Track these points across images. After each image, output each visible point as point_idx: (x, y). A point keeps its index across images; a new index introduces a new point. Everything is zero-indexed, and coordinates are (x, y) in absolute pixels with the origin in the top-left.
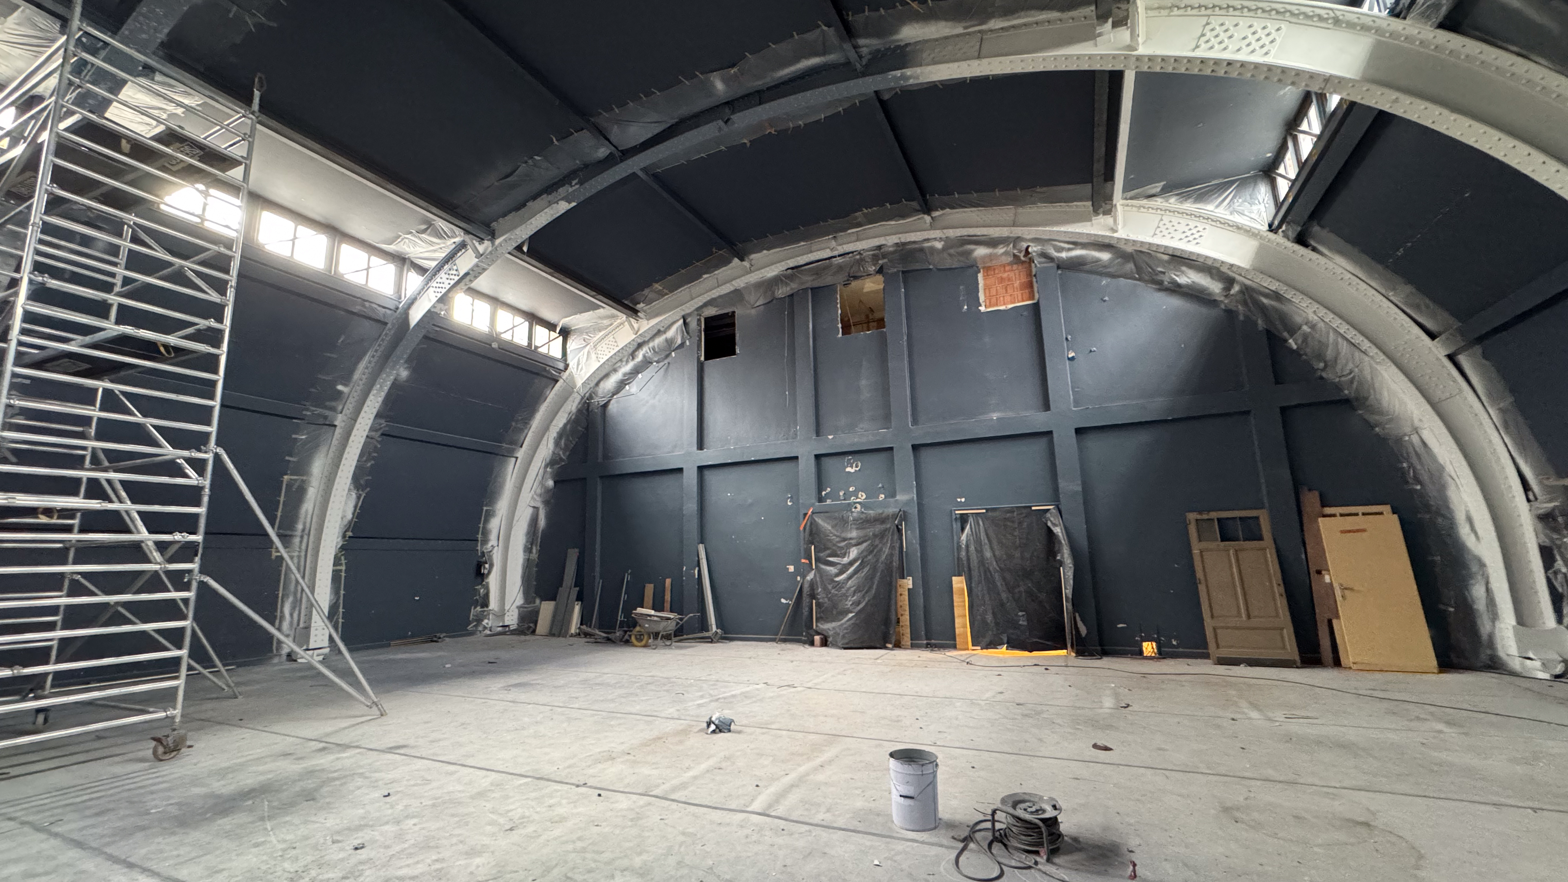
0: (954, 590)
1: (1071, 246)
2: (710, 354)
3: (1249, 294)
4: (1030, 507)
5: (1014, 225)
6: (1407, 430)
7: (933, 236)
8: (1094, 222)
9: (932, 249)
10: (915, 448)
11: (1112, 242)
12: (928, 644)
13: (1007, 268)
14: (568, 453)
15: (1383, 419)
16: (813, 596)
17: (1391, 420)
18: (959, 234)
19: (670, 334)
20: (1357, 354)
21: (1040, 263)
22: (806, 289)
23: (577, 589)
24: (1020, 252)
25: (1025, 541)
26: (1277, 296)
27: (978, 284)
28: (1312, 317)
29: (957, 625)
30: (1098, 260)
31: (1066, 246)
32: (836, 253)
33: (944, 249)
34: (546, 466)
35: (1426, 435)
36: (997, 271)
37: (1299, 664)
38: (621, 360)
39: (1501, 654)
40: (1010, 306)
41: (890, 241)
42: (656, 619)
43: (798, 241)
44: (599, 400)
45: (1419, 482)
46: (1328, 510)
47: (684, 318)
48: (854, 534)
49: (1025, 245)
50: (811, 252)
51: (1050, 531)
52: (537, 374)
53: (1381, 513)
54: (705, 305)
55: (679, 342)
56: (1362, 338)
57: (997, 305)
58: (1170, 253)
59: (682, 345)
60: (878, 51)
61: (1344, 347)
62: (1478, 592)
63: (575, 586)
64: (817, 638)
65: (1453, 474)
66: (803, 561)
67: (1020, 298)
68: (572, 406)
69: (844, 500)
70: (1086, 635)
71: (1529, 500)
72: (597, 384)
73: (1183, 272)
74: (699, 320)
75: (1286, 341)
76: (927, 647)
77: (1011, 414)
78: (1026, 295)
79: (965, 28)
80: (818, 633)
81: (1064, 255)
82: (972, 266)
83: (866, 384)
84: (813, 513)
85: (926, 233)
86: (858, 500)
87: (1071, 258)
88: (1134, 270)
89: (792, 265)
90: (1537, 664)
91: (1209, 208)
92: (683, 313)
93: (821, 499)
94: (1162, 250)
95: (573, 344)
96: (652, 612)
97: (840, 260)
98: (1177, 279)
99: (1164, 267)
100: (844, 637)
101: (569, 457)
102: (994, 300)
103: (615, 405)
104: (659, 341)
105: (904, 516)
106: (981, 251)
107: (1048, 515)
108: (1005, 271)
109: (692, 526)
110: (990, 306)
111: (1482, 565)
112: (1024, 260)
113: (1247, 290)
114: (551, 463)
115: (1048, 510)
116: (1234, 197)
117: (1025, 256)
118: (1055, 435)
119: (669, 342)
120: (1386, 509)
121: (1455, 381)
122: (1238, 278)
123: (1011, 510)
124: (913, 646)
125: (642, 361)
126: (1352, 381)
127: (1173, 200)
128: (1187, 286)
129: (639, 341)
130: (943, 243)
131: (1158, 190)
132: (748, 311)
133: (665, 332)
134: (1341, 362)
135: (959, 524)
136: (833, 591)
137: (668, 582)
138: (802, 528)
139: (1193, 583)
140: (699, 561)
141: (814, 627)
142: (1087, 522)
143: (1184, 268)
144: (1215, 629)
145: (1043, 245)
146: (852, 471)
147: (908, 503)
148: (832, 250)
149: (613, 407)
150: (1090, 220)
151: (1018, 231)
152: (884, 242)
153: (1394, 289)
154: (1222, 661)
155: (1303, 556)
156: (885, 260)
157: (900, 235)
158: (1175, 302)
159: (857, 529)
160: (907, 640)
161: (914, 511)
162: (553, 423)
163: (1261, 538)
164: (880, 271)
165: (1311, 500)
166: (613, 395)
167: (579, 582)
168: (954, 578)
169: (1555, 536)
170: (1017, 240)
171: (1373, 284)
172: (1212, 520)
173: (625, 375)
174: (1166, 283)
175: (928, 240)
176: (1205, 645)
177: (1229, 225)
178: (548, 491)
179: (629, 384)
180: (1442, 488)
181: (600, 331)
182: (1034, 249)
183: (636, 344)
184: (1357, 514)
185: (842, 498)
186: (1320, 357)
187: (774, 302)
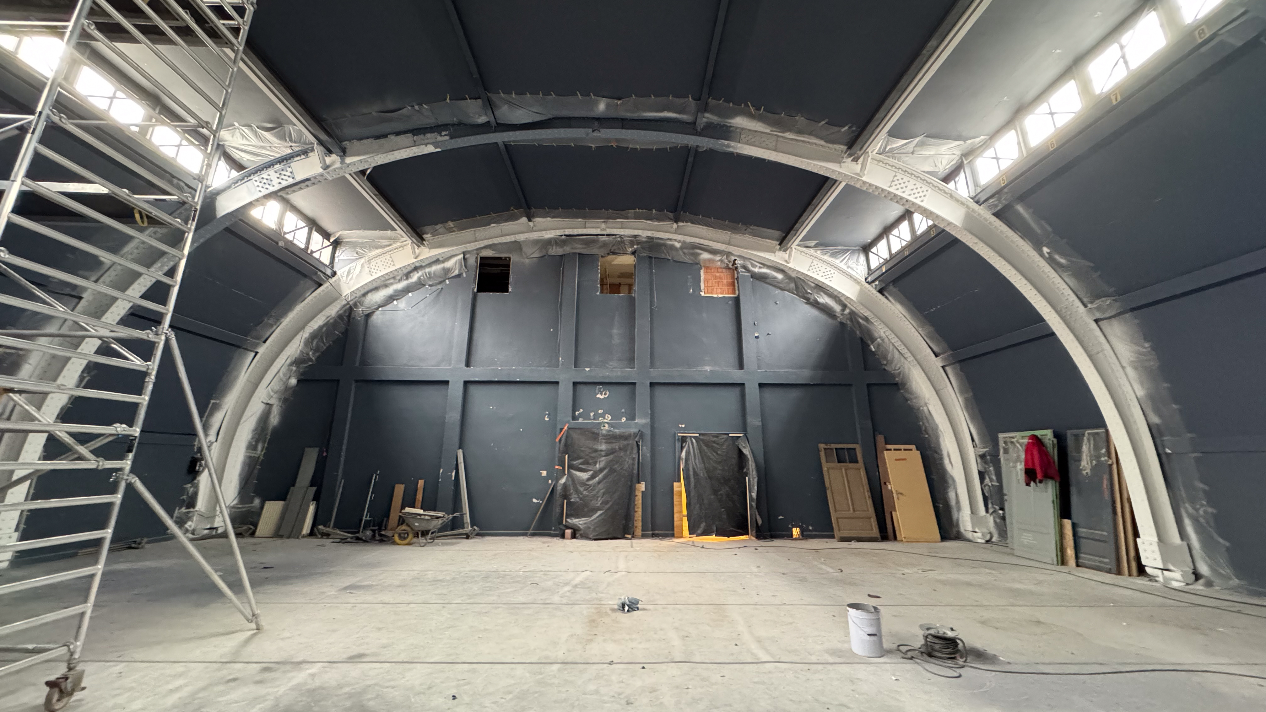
0: (675, 493)
1: (761, 266)
2: (482, 288)
3: (853, 315)
4: (728, 434)
5: (729, 244)
6: (922, 403)
7: (675, 238)
8: (776, 254)
9: (672, 247)
10: (652, 384)
11: (785, 269)
12: (653, 534)
13: (720, 270)
14: (317, 354)
15: (912, 397)
16: (565, 496)
17: (916, 398)
18: (693, 241)
19: (449, 264)
20: (902, 359)
21: (742, 272)
22: (575, 253)
23: (315, 488)
24: (730, 262)
25: (725, 458)
26: (866, 319)
27: (700, 277)
28: (883, 335)
29: (675, 519)
30: (775, 278)
31: (758, 265)
32: (605, 233)
33: (681, 248)
34: (291, 364)
35: (931, 408)
36: (712, 271)
37: (880, 539)
38: (394, 278)
39: (962, 530)
40: (720, 296)
41: (644, 234)
42: (427, 517)
43: (577, 218)
44: (361, 310)
45: (927, 434)
46: (889, 447)
47: (464, 253)
48: (603, 447)
49: (733, 258)
50: (585, 228)
51: (740, 452)
52: (305, 276)
53: (911, 450)
54: (485, 247)
55: (457, 272)
56: (906, 351)
57: (712, 293)
58: (816, 283)
59: (459, 276)
60: (712, 123)
61: (896, 354)
62: (952, 495)
63: (312, 485)
64: (568, 532)
65: (942, 430)
66: (557, 467)
67: (727, 291)
68: (333, 311)
69: (594, 419)
70: (762, 524)
71: (974, 447)
72: (365, 295)
73: (821, 295)
74: (477, 258)
75: (869, 346)
76: (653, 537)
77: (717, 369)
78: (731, 290)
79: (771, 131)
80: (568, 528)
81: (756, 270)
82: (697, 264)
83: (617, 333)
84: (569, 428)
85: (672, 235)
86: (605, 421)
87: (760, 273)
88: (794, 288)
89: (567, 233)
90: (979, 535)
91: (837, 262)
92: (465, 250)
93: (574, 418)
94: (812, 280)
95: (342, 255)
96: (421, 512)
97: (605, 238)
98: (818, 299)
99: (811, 291)
100: (594, 529)
101: (318, 358)
102: (710, 290)
103: (380, 316)
104: (435, 268)
105: (641, 434)
106: (705, 256)
107: (740, 440)
108: (718, 272)
109: (453, 434)
110: (708, 293)
111: (954, 481)
112: (733, 268)
113: (852, 313)
114: (297, 362)
115: (739, 437)
116: (849, 259)
117: (733, 265)
118: (746, 386)
119: (447, 271)
120: (913, 447)
121: (944, 381)
122: (849, 305)
123: (717, 436)
124: (644, 536)
125: (416, 283)
126: (899, 373)
127: (819, 252)
128: (823, 304)
129: (417, 264)
130: (680, 244)
131: (813, 244)
132: (523, 260)
133: (443, 262)
134: (895, 362)
135: (680, 444)
136: (585, 492)
137: (421, 483)
138: (557, 440)
139: (824, 489)
140: (457, 465)
141: (564, 523)
142: (764, 447)
143: (822, 293)
144: (837, 519)
145: (744, 261)
146: (602, 397)
147: (644, 426)
148: (602, 230)
149: (378, 318)
150: (775, 253)
151: (731, 249)
152: (640, 234)
153: (923, 327)
154: (843, 539)
155: (877, 473)
156: (639, 246)
157: (654, 232)
158: (814, 312)
159: (606, 443)
160: (639, 531)
161: (647, 432)
162: (309, 325)
163: (857, 462)
164: (633, 253)
165: (880, 439)
166: (380, 306)
167: (316, 481)
168: (675, 484)
169: (987, 467)
170: (729, 254)
171: (913, 322)
172: (832, 449)
173: (396, 291)
174: (811, 300)
175: (671, 240)
176: (832, 529)
177: (847, 274)
178: (287, 388)
179: (397, 300)
180: (938, 438)
181: (377, 248)
182: (739, 262)
183: (413, 266)
184: (900, 450)
185: (592, 418)
186: (885, 358)
187: (546, 257)
